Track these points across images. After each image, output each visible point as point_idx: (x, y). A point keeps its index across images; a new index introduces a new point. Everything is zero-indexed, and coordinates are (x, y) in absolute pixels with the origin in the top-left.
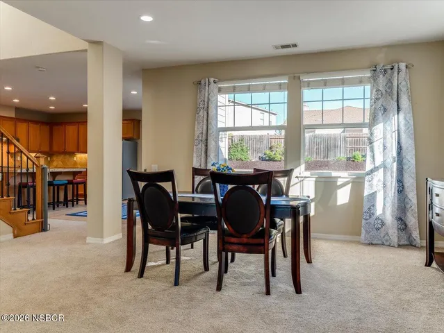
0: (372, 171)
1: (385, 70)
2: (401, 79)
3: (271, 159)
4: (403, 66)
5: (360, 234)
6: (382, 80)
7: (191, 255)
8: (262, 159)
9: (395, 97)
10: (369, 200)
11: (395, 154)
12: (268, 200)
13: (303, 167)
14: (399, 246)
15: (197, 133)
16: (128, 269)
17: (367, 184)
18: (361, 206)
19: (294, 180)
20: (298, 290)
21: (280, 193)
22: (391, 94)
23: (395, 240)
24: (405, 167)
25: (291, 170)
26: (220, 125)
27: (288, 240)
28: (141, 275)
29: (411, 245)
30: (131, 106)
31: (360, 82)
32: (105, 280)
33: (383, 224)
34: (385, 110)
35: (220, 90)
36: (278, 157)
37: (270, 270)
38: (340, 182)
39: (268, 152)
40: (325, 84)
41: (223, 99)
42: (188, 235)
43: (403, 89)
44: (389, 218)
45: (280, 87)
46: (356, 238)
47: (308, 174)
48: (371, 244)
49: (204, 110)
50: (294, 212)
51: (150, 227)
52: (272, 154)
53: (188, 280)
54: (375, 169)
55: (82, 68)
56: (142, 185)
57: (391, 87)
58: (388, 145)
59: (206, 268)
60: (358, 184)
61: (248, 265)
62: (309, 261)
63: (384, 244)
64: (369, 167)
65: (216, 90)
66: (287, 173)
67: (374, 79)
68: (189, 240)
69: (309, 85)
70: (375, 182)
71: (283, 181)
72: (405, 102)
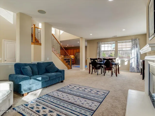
0: (132, 59)
1: (134, 40)
2: (137, 41)
3: (111, 56)
4: (138, 39)
5: (129, 70)
6: (134, 42)
7: (99, 71)
8: (109, 56)
9: (136, 45)
10: (131, 64)
11: (136, 55)
12: (112, 63)
13: (118, 58)
14: (137, 72)
15: (98, 52)
16: (89, 73)
17: (131, 61)
18: (130, 65)
19: (116, 60)
20: (117, 76)
21: (114, 62)
22: (135, 44)
23: (136, 71)
24: (138, 58)
25: (116, 58)
26: (102, 50)
27: (115, 71)
28: (92, 74)
29: (140, 72)
30: (86, 46)
31: (129, 42)
32: (87, 74)
33: (134, 68)
34: (134, 47)
35: (102, 44)
36: (113, 56)
37: (112, 74)
38: (125, 61)
39: (110, 54)
40: (122, 42)
41: (102, 45)
42: (99, 68)
43: (138, 43)
44: (135, 67)
45: (113, 43)
46: (129, 71)
47: (119, 59)
48: (131, 72)
49: (99, 48)
50: (116, 65)
51: (93, 67)
52: (111, 55)
53: (99, 75)
54: (132, 58)
55: (79, 41)
56: (92, 60)
57: (135, 43)
58: (135, 54)
59: (102, 74)
60: (129, 61)
61: (108, 73)
62: (119, 73)
63: (134, 72)
64: (131, 58)
65: (101, 44)
66: (115, 59)
67: (132, 41)
68: (99, 69)
69: (119, 43)
70: (132, 60)
71: (114, 60)
72: (138, 46)
